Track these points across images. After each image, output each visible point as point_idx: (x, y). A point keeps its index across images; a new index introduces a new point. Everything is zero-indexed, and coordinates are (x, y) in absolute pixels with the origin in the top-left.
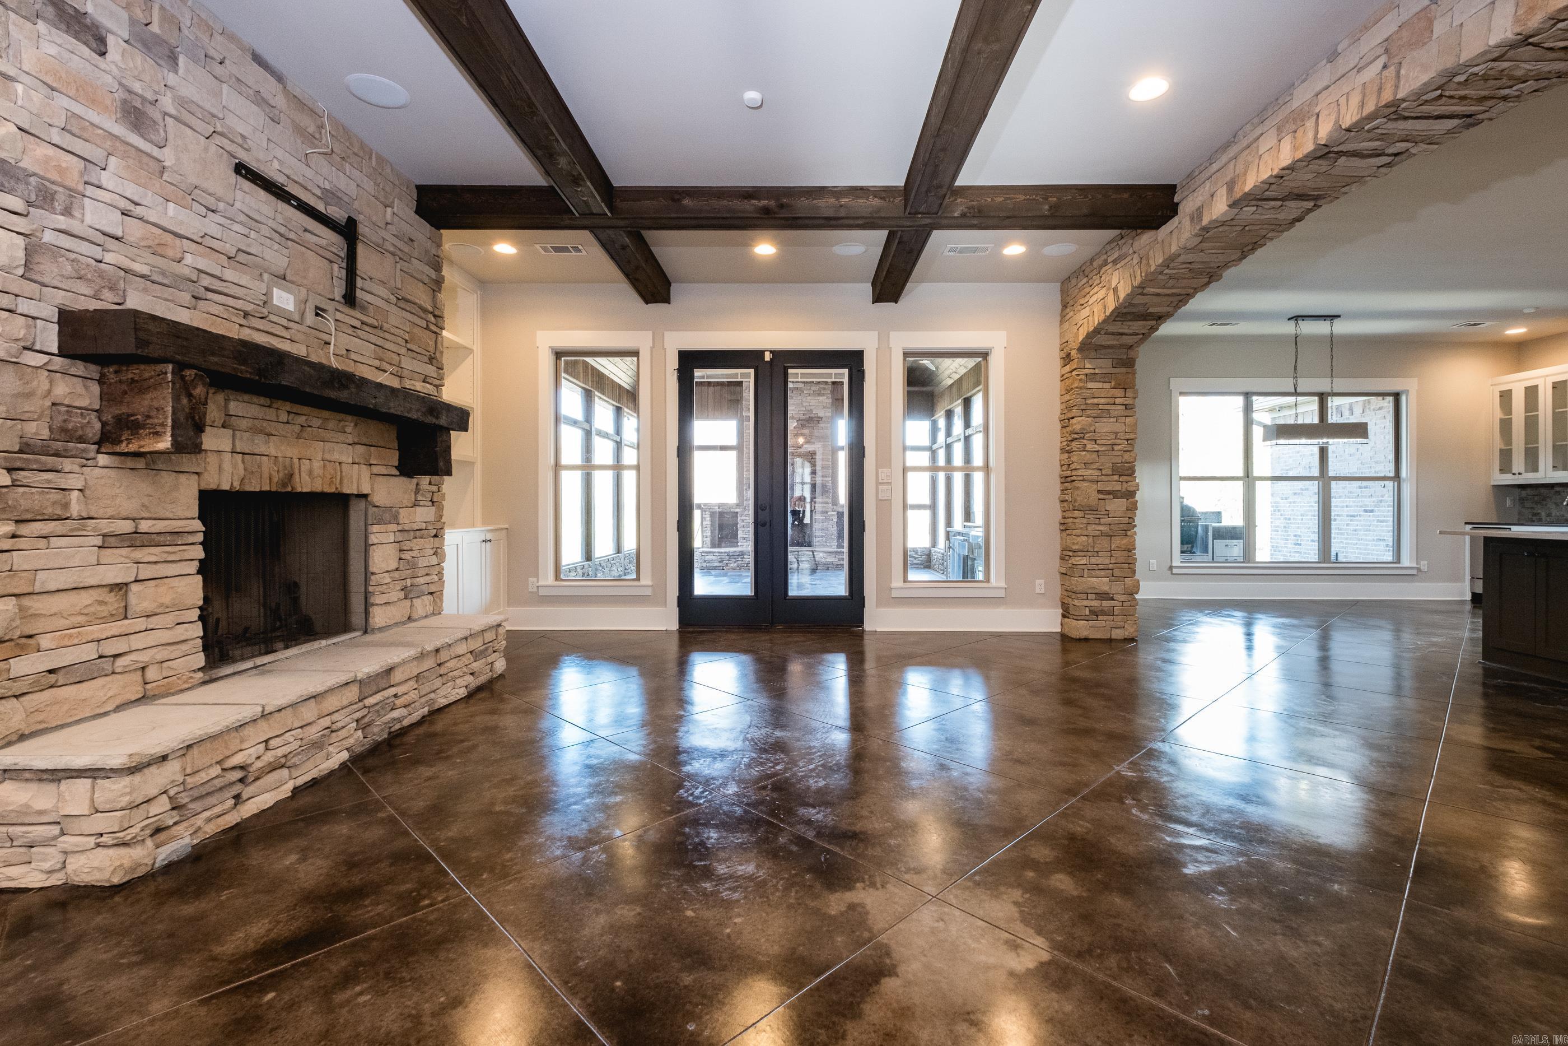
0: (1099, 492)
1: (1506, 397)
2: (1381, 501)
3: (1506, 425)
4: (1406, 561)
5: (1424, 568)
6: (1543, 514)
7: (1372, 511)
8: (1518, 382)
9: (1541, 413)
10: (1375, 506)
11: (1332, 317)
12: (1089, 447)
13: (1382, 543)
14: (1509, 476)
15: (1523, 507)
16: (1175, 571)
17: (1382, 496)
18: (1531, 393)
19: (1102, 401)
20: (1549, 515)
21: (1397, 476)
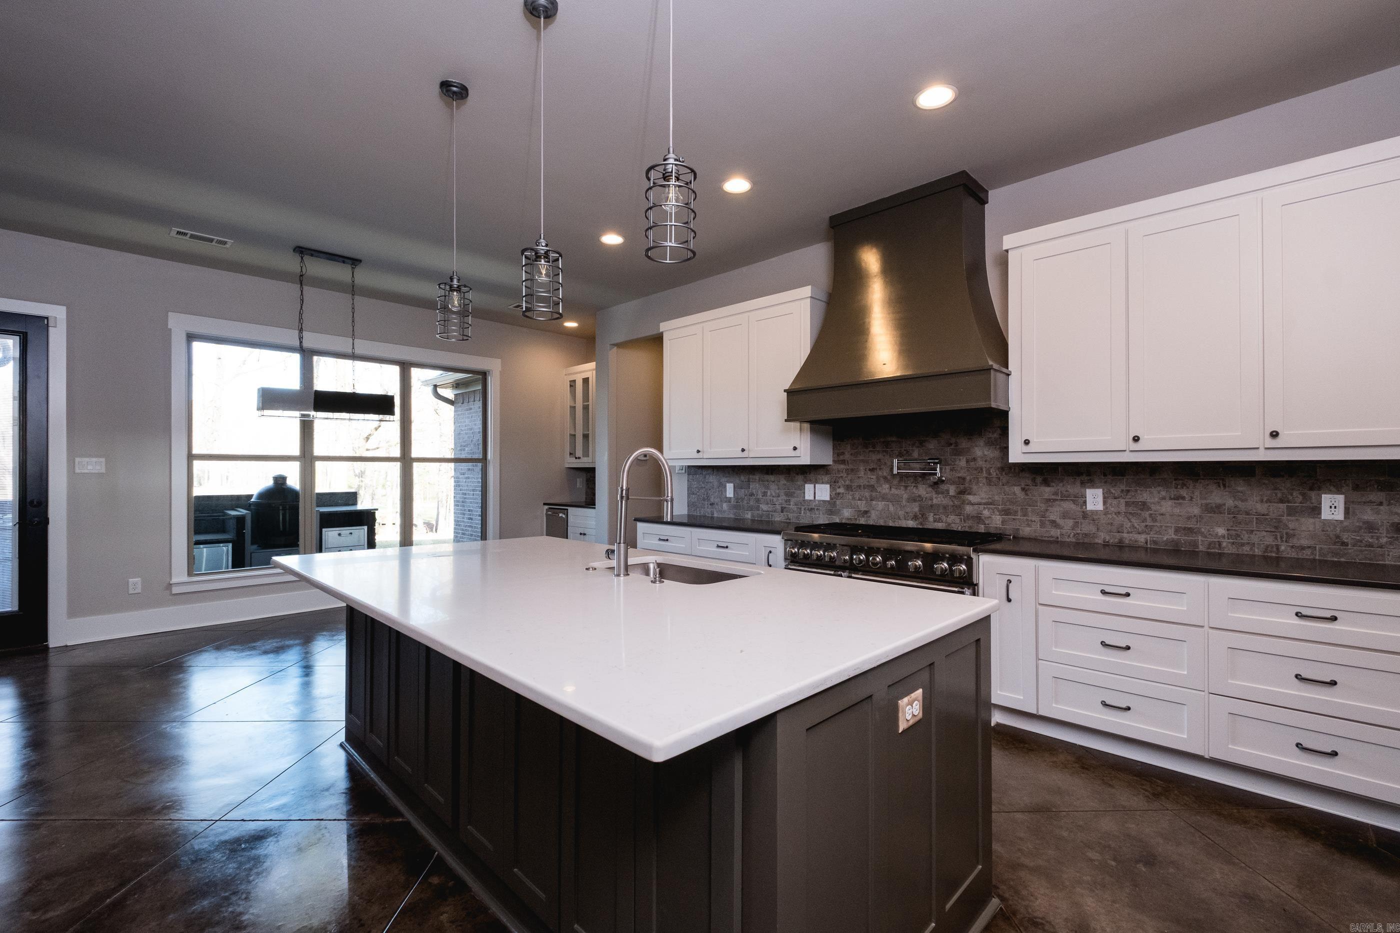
1: (573, 384)
3: (573, 411)
8: (579, 374)
11: (354, 262)
14: (574, 459)
15: (589, 487)
16: (175, 590)
18: (585, 385)
21: (484, 460)
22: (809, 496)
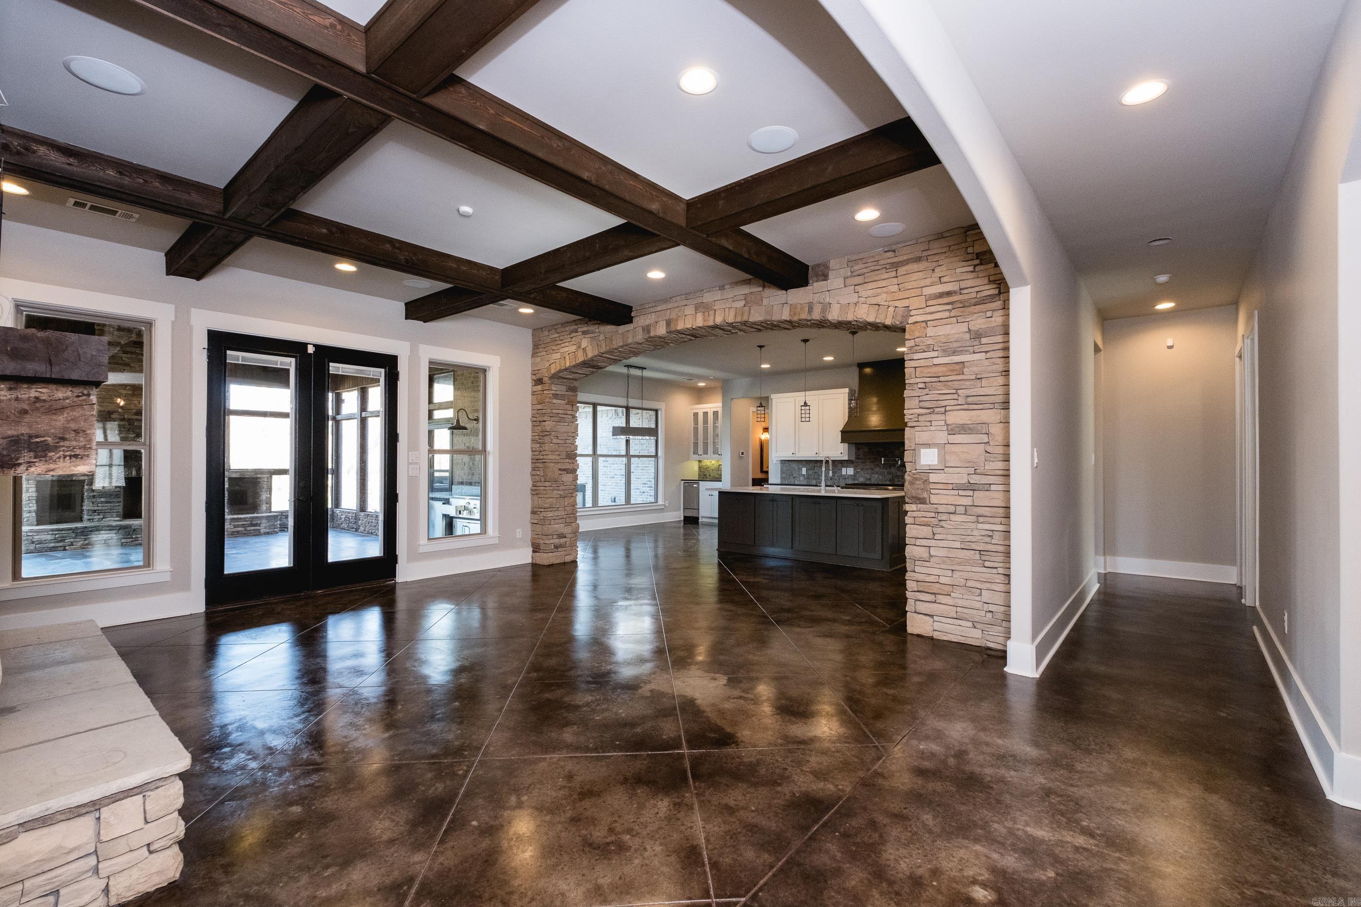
0: (560, 470)
1: (696, 416)
3: (696, 429)
4: (660, 502)
5: (667, 505)
6: (708, 475)
8: (701, 408)
9: (709, 426)
11: (643, 368)
12: (554, 441)
14: (697, 456)
15: (701, 471)
18: (705, 414)
19: (561, 412)
20: (710, 475)
21: (656, 456)
22: (844, 473)
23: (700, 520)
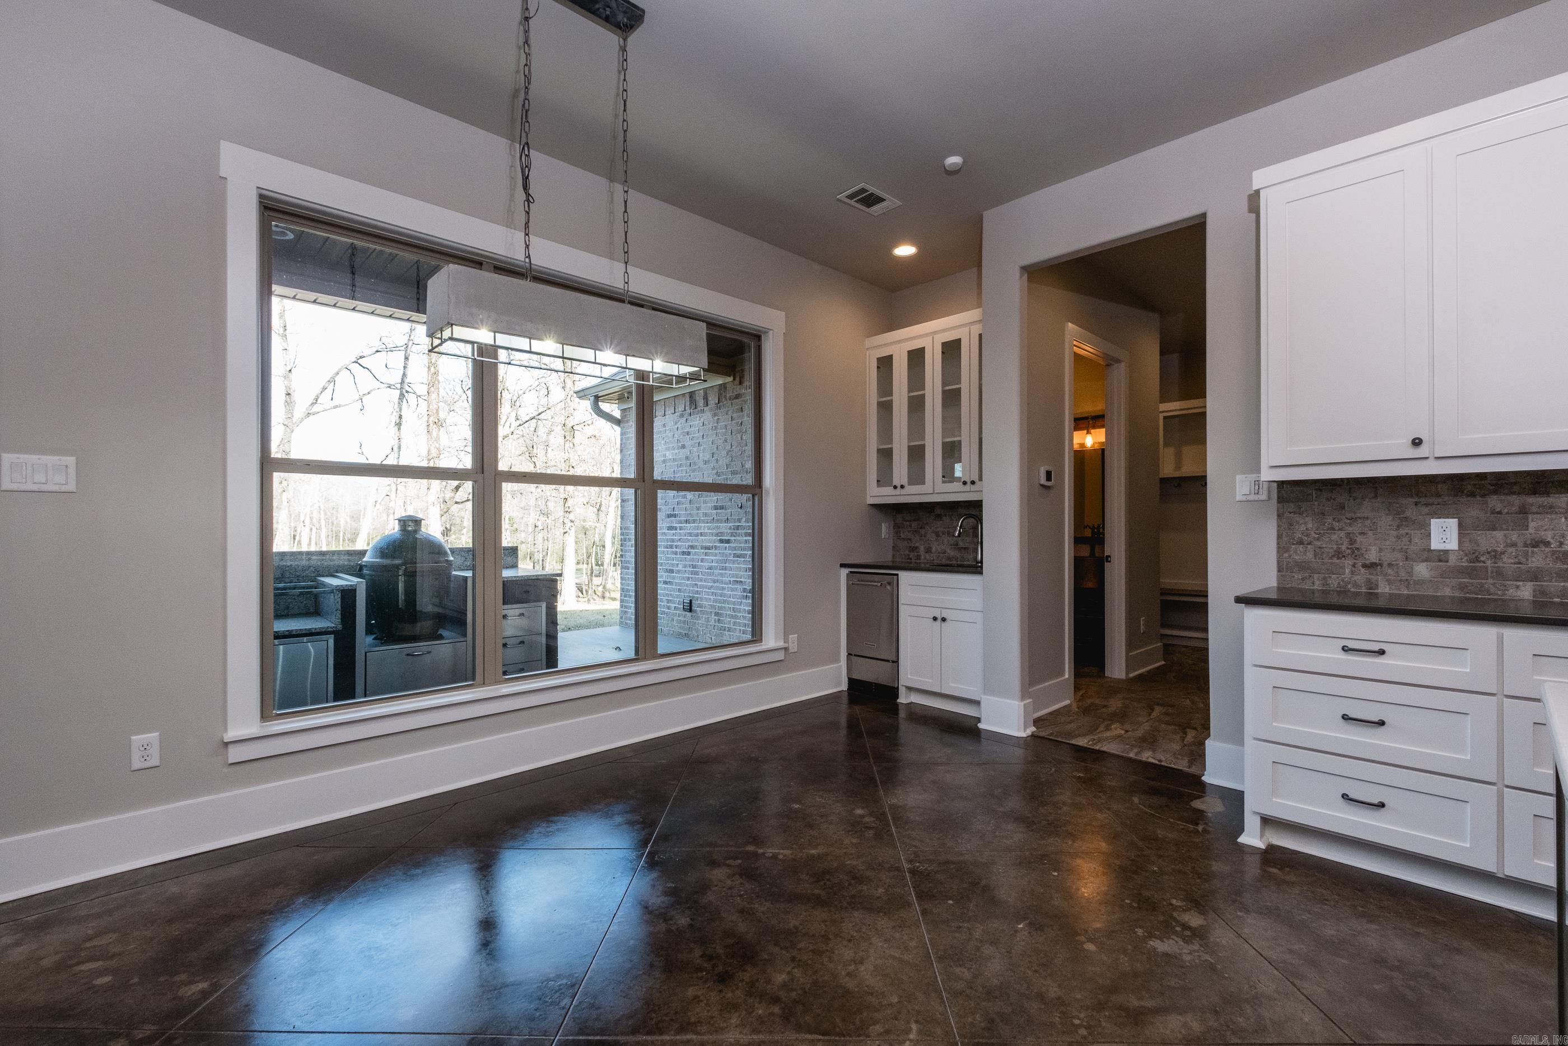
1: (885, 363)
2: (738, 528)
3: (885, 412)
4: (771, 639)
5: (793, 647)
6: (922, 548)
7: (728, 541)
9: (928, 392)
10: (732, 535)
13: (739, 586)
14: (889, 490)
15: (899, 538)
16: (235, 754)
17: (739, 520)
18: (916, 357)
20: (928, 550)
21: (756, 489)
23: (903, 699)
